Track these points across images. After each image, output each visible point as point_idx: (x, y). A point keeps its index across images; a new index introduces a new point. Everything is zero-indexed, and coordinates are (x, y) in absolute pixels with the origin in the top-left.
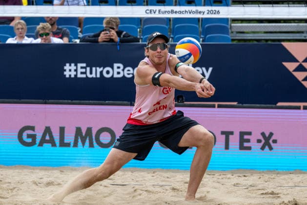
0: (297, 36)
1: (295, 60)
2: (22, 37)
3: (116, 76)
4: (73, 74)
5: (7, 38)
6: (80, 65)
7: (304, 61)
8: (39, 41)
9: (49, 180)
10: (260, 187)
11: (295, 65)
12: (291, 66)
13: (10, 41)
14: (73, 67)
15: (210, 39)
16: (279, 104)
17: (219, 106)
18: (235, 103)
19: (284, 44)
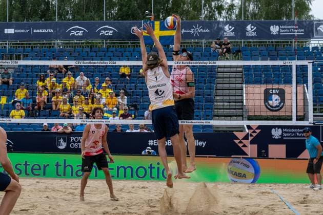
0: (239, 129)
1: (238, 139)
2: (132, 130)
3: (169, 145)
4: (152, 144)
5: (126, 130)
6: (155, 141)
7: (242, 139)
8: (139, 131)
9: (142, 186)
10: (226, 189)
11: (239, 141)
12: (237, 141)
13: (128, 131)
14: (152, 141)
15: (205, 131)
16: (232, 156)
17: (209, 157)
18: (215, 156)
19: (234, 133)
